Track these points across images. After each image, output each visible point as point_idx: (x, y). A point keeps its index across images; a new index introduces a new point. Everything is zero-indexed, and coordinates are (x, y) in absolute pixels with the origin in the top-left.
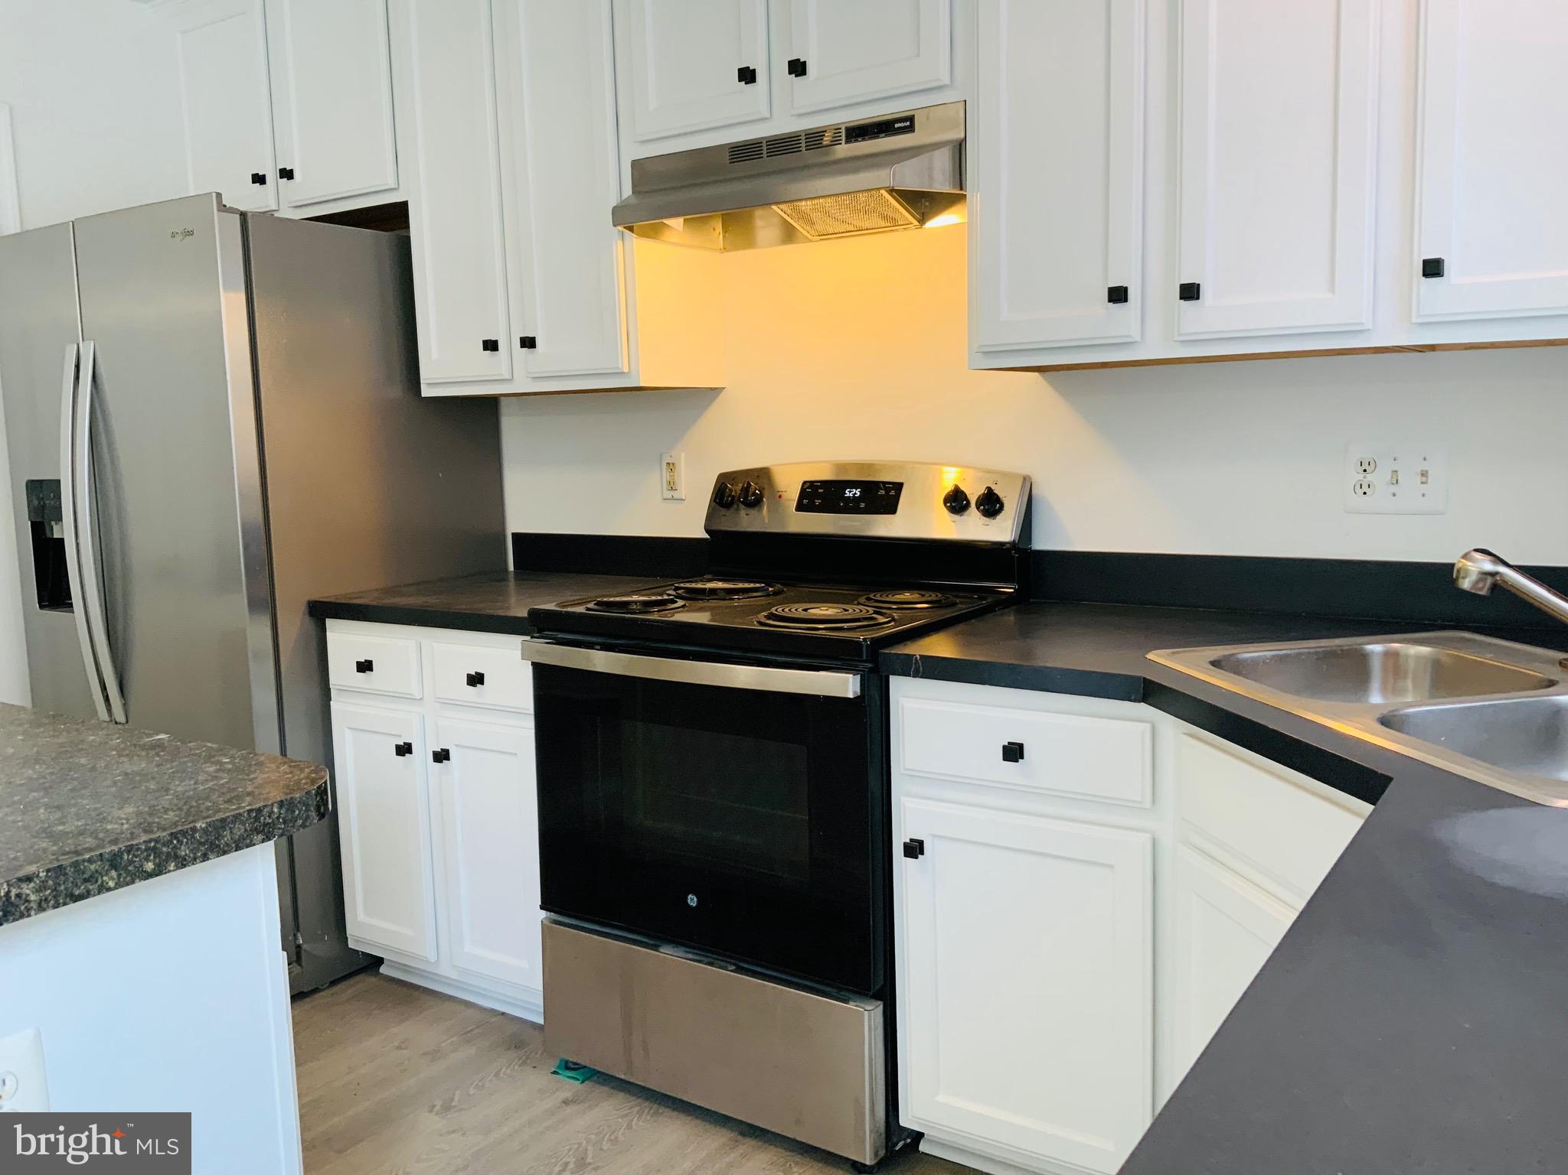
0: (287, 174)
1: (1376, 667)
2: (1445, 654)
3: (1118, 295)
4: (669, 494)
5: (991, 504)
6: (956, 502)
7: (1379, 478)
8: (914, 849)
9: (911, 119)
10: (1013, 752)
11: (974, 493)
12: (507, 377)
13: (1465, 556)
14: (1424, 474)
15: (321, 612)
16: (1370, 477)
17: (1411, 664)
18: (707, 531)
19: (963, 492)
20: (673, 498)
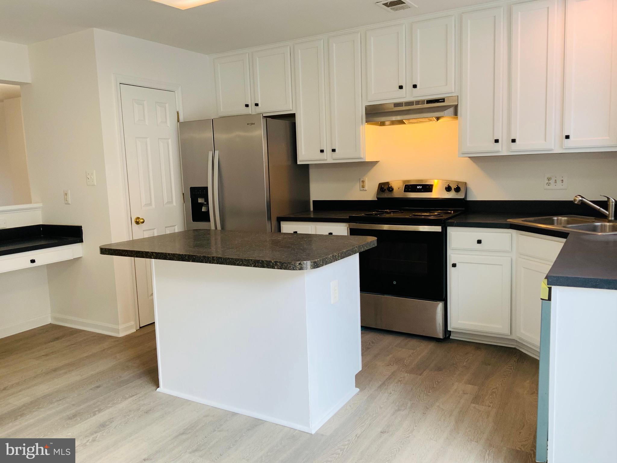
0: (257, 105)
1: (555, 222)
2: (569, 219)
3: (497, 141)
4: (362, 189)
5: (458, 190)
6: (448, 189)
7: (552, 181)
8: (454, 265)
9: (444, 99)
10: (479, 242)
11: (453, 186)
12: (326, 159)
13: (576, 197)
14: (562, 180)
15: (280, 220)
16: (550, 181)
17: (563, 221)
18: (377, 198)
19: (450, 186)
20: (363, 190)
